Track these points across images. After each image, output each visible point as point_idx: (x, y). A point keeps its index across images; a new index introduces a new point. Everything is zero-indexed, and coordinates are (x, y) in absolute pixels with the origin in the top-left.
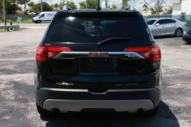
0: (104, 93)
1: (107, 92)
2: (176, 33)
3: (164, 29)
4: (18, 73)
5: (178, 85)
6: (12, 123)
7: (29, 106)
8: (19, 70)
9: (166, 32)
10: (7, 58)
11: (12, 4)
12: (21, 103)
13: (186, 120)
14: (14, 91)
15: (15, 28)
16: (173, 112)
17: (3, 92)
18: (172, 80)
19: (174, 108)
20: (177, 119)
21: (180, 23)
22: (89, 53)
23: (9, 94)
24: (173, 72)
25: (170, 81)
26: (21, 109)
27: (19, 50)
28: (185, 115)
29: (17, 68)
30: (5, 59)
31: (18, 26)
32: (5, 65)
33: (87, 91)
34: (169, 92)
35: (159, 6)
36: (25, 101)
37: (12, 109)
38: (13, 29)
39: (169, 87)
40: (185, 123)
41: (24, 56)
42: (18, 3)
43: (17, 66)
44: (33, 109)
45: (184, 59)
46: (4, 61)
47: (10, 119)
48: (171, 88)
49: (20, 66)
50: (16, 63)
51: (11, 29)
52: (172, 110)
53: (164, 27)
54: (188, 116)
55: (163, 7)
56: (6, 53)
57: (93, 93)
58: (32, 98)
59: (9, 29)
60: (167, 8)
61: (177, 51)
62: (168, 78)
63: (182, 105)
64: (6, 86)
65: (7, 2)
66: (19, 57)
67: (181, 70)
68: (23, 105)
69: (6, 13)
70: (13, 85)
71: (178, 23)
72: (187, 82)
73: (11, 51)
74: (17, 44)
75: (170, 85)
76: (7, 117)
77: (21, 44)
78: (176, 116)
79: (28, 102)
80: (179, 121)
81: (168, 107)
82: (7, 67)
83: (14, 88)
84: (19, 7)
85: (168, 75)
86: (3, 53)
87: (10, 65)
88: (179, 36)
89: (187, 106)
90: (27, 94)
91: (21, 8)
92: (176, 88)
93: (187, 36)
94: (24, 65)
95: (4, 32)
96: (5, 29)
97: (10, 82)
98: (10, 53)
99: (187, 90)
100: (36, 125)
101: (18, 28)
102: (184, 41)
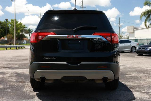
0: (78, 65)
1: (80, 64)
2: (131, 50)
3: (123, 46)
4: (20, 69)
5: (133, 74)
6: (12, 93)
7: (25, 84)
8: (21, 67)
9: (125, 49)
10: (14, 62)
11: (21, 34)
12: (20, 83)
13: (139, 92)
14: (16, 77)
15: (21, 48)
16: (129, 88)
17: (8, 78)
18: (129, 72)
19: (130, 86)
20: (132, 92)
21: (134, 43)
22: (68, 36)
23: (12, 79)
24: (130, 68)
25: (127, 73)
26: (20, 86)
27: (23, 58)
28: (137, 89)
29: (19, 66)
30: (12, 62)
31: (24, 46)
32: (11, 65)
33: (66, 63)
34: (126, 78)
35: (120, 35)
36: (23, 82)
37: (13, 86)
38: (20, 48)
39: (126, 75)
40: (137, 94)
41: (26, 61)
42: (25, 33)
43: (20, 66)
44: (28, 86)
45: (137, 62)
46: (11, 63)
47: (10, 91)
48: (128, 76)
49: (22, 65)
50: (19, 64)
51: (19, 48)
52: (128, 87)
53: (123, 45)
54: (139, 90)
55: (122, 36)
56: (13, 59)
57: (70, 65)
58: (28, 81)
59: (18, 48)
60: (125, 37)
61: (133, 59)
62: (126, 71)
63: (136, 84)
64: (10, 75)
65: (18, 32)
66: (22, 61)
67: (135, 67)
68: (21, 84)
69: (16, 39)
70: (16, 74)
71: (133, 43)
72: (139, 73)
73: (17, 58)
74: (21, 55)
75: (127, 75)
76: (9, 90)
77: (24, 55)
78: (131, 90)
79: (25, 83)
80: (133, 93)
81: (126, 85)
82: (13, 66)
83: (16, 76)
84: (26, 36)
85: (126, 70)
86: (12, 59)
87: (15, 65)
88: (134, 51)
89: (139, 85)
90: (25, 78)
91: (27, 37)
92: (131, 76)
93: (139, 50)
94: (25, 65)
95: (14, 50)
96: (14, 48)
97: (14, 73)
98: (16, 59)
99: (139, 77)
100: (29, 94)
101: (24, 48)
102: (137, 54)
